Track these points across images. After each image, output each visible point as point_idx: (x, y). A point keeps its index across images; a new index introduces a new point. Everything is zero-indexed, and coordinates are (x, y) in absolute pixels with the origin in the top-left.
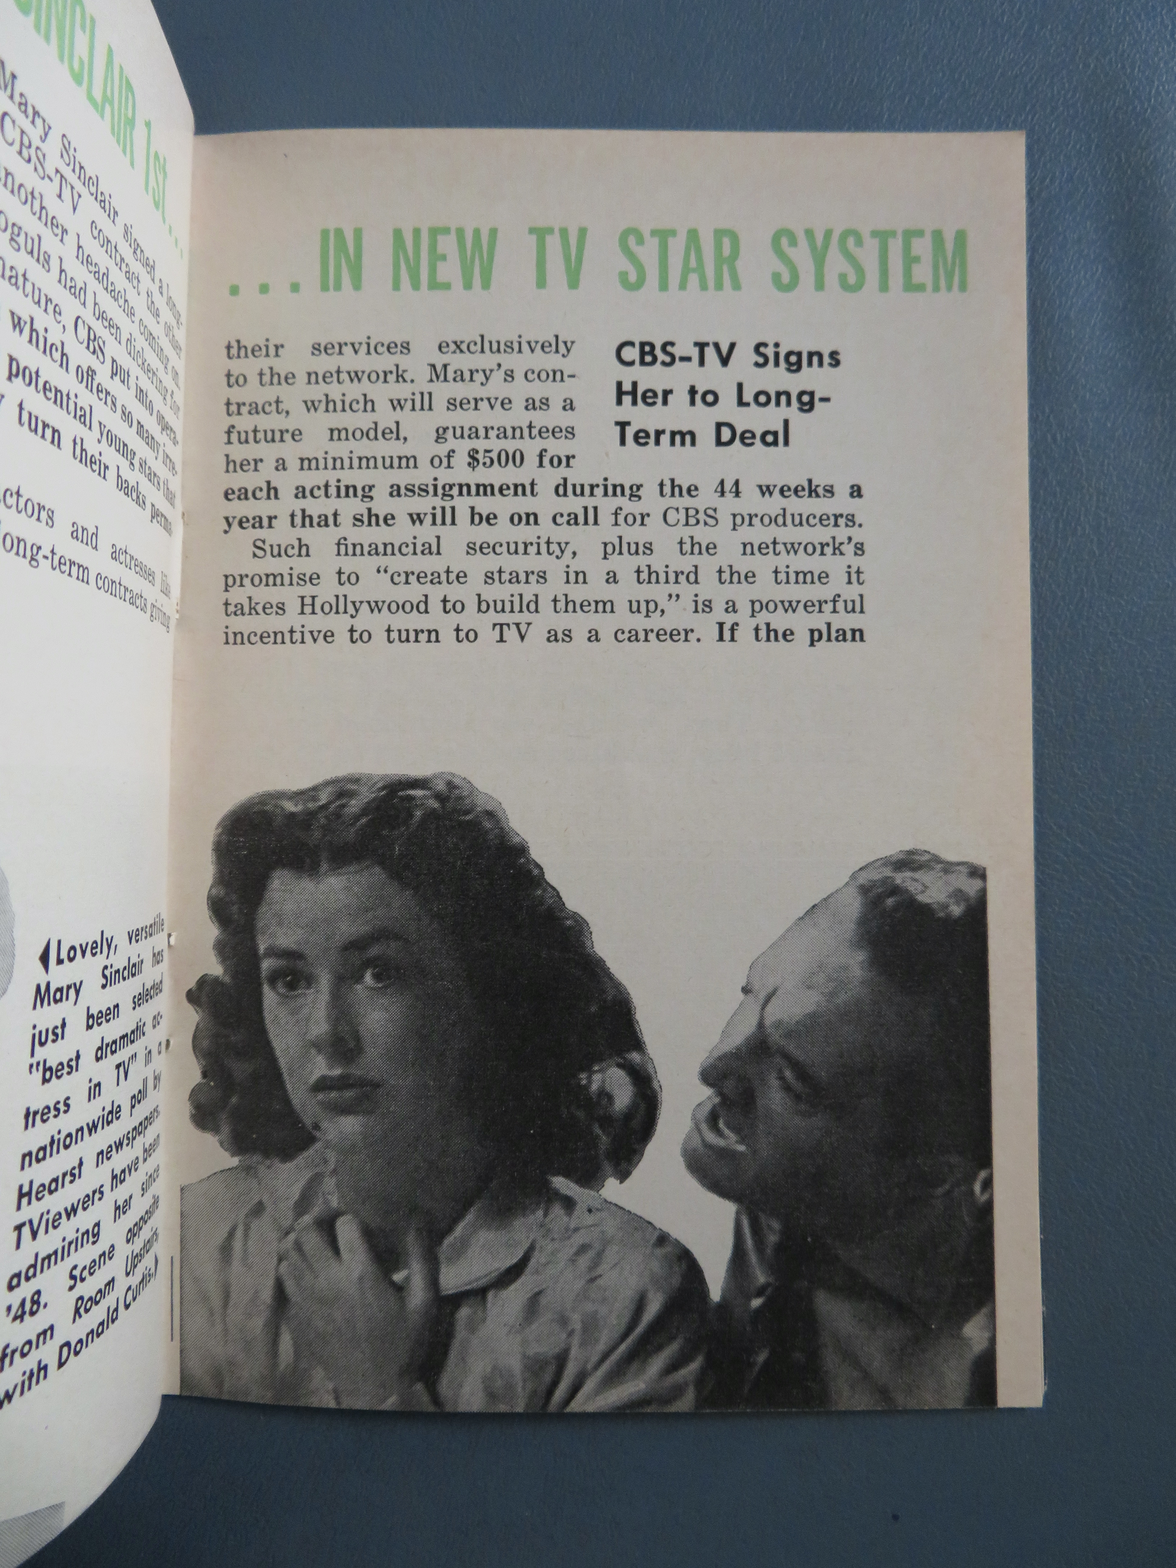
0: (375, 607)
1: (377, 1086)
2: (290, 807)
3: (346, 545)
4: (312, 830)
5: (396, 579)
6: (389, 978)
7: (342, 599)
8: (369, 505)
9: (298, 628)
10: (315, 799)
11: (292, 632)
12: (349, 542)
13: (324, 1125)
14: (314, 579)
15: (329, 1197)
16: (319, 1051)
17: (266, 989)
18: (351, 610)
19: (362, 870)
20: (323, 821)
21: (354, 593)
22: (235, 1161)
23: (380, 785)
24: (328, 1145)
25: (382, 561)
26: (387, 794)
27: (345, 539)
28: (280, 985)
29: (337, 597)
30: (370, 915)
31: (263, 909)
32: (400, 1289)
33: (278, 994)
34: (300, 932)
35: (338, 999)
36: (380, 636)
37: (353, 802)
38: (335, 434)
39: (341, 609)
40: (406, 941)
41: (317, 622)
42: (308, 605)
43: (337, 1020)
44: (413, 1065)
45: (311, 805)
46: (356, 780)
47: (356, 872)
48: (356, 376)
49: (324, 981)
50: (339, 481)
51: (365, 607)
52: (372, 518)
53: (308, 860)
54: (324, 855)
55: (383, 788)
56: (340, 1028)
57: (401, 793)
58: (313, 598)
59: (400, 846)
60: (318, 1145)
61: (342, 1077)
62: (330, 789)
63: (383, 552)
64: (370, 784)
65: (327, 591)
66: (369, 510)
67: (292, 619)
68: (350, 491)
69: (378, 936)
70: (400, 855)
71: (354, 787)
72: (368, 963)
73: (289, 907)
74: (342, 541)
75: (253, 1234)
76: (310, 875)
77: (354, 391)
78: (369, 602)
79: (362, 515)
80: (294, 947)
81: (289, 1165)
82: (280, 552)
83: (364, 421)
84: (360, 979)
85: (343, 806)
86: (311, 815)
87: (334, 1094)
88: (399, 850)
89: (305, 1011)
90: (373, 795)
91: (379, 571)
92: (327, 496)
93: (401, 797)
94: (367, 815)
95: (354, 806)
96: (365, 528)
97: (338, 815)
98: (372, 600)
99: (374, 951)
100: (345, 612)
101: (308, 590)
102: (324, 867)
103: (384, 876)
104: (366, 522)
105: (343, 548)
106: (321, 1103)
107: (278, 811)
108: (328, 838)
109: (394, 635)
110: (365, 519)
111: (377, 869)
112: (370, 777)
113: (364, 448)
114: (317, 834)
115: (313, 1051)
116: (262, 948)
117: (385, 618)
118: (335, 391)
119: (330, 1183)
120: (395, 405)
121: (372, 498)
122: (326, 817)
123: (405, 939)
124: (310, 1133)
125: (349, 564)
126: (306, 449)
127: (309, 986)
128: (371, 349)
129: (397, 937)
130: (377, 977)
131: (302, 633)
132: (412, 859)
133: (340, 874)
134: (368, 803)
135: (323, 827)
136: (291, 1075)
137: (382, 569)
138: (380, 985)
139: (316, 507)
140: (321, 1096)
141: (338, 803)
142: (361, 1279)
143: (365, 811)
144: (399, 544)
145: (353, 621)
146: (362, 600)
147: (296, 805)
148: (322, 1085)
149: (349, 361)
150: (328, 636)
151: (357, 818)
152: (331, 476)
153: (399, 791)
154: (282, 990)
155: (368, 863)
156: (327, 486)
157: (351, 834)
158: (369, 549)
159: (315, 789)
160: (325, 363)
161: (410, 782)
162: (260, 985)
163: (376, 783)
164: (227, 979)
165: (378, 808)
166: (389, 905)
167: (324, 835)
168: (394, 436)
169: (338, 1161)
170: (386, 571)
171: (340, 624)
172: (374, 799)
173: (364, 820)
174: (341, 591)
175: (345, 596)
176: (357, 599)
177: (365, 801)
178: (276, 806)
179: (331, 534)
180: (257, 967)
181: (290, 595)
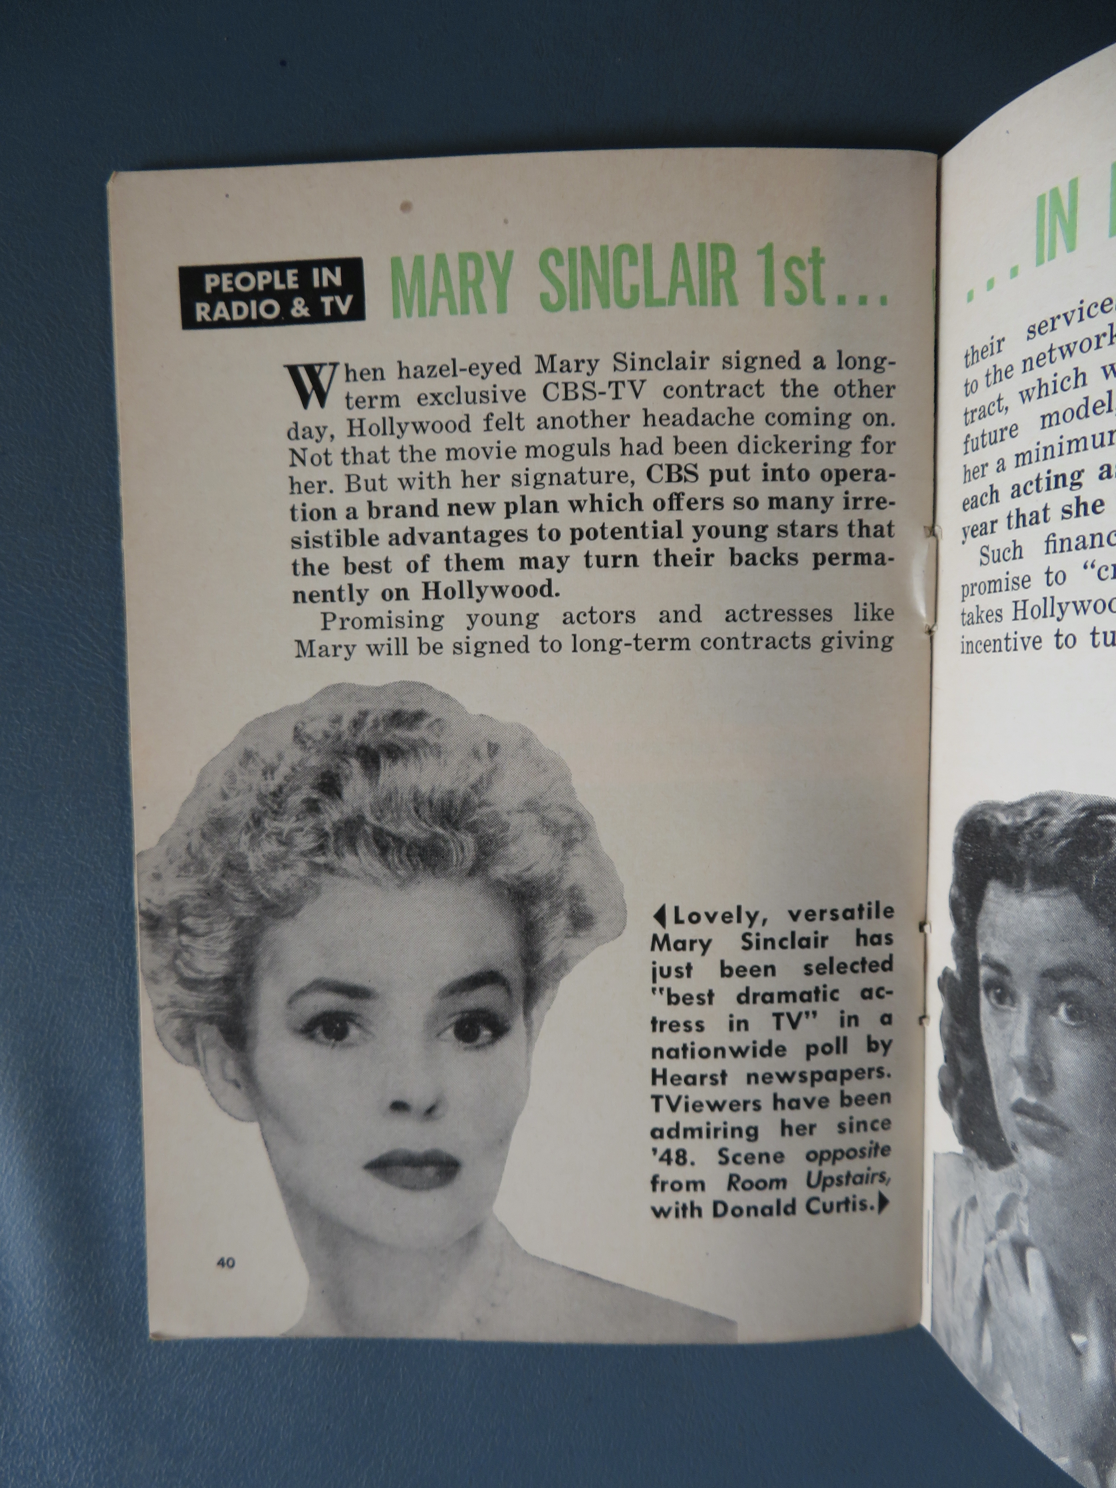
0: (1081, 607)
1: (1065, 1129)
2: (1004, 820)
3: (1055, 541)
4: (1020, 846)
5: (1104, 574)
6: (1081, 1018)
7: (1049, 601)
8: (1077, 493)
9: (1011, 636)
10: (1022, 814)
11: (1007, 639)
12: (1057, 538)
13: (1021, 1148)
14: (1024, 582)
15: (1022, 1222)
16: (1020, 1072)
17: (982, 995)
18: (1058, 613)
19: (1060, 896)
20: (1028, 837)
21: (1061, 594)
22: (960, 1149)
23: (1080, 805)
24: (1023, 1170)
25: (1088, 555)
26: (1087, 816)
27: (1054, 535)
28: (992, 994)
29: (1045, 599)
30: (1066, 945)
31: (982, 917)
32: (1078, 1353)
33: (991, 1004)
34: (1007, 946)
35: (1035, 1025)
36: (1085, 640)
37: (1054, 821)
38: (1048, 420)
39: (1049, 613)
40: (1100, 983)
41: (1028, 628)
42: (1021, 610)
43: (1034, 1046)
44: (1101, 1122)
45: (1020, 820)
46: (1057, 799)
47: (1055, 897)
48: (1067, 351)
49: (1025, 1003)
50: (1049, 472)
51: (1071, 609)
52: (1081, 508)
53: (1015, 876)
54: (1028, 874)
55: (1083, 809)
56: (1036, 1056)
57: (1101, 818)
58: (1025, 601)
59: (1098, 876)
60: (1014, 1166)
61: (1036, 1107)
62: (1034, 805)
63: (1090, 545)
64: (1071, 803)
65: (1035, 594)
66: (1078, 498)
67: (1006, 627)
68: (1059, 480)
69: (1072, 970)
70: (1097, 886)
71: (1055, 805)
72: (1063, 997)
73: (1000, 920)
74: (1051, 538)
75: (969, 1223)
76: (1017, 892)
77: (1064, 367)
78: (1075, 603)
79: (1070, 506)
80: (1002, 961)
81: (992, 1174)
82: (999, 557)
83: (1073, 399)
84: (1054, 1011)
85: (1045, 824)
86: (1019, 829)
87: (1029, 1122)
88: (1097, 880)
89: (1009, 1028)
90: (1073, 817)
91: (1085, 567)
92: (1038, 491)
93: (1100, 822)
94: (1067, 838)
95: (1055, 825)
96: (1073, 520)
97: (1041, 834)
98: (1078, 600)
99: (1068, 985)
100: (1052, 615)
101: (1020, 594)
102: (1028, 886)
103: (1081, 906)
104: (1074, 514)
105: (1051, 544)
106: (1019, 1125)
107: (994, 821)
108: (1031, 856)
109: (1099, 638)
110: (1074, 510)
111: (1074, 898)
112: (1070, 796)
113: (1073, 429)
114: (1023, 850)
115: (1015, 1071)
116: (981, 955)
117: (1091, 619)
118: (1046, 373)
119: (1022, 1209)
120: (1108, 372)
121: (1080, 484)
122: (1030, 834)
123: (1098, 980)
124: (1009, 1151)
125: (1057, 562)
126: (1023, 443)
127: (1013, 1004)
128: (1084, 313)
129: (1092, 977)
130: (1070, 1014)
131: (1015, 639)
132: (1110, 893)
133: (1040, 896)
134: (1068, 824)
135: (1027, 843)
136: (997, 1086)
137: (1089, 565)
138: (1073, 1024)
139: (1028, 504)
140: (1019, 1118)
141: (1041, 821)
142: (1044, 1320)
143: (1064, 833)
144: (1108, 533)
145: (1059, 625)
146: (1067, 601)
147: (1007, 818)
148: (1020, 1108)
149: (1063, 335)
150: (1036, 642)
151: (1057, 839)
152: (1040, 468)
153: (1099, 815)
154: (994, 1001)
155: (1065, 889)
156: (1038, 480)
157: (1051, 855)
158: (1077, 542)
159: (1022, 803)
160: (1041, 344)
161: (1111, 806)
162: (978, 990)
163: (1075, 804)
164: (958, 976)
165: (1077, 831)
166: (1084, 939)
167: (1029, 853)
168: (1106, 408)
169: (1030, 1191)
170: (1093, 566)
171: (1046, 628)
172: (1074, 821)
173: (1063, 843)
174: (1048, 592)
175: (1052, 598)
176: (1063, 600)
177: (1066, 821)
178: (993, 817)
179: (1042, 531)
180: (976, 972)
181: (1004, 601)
